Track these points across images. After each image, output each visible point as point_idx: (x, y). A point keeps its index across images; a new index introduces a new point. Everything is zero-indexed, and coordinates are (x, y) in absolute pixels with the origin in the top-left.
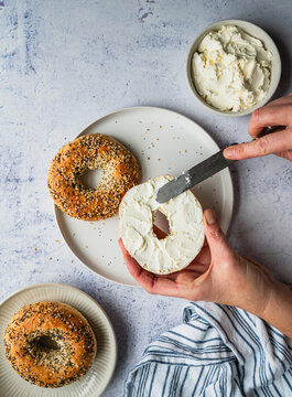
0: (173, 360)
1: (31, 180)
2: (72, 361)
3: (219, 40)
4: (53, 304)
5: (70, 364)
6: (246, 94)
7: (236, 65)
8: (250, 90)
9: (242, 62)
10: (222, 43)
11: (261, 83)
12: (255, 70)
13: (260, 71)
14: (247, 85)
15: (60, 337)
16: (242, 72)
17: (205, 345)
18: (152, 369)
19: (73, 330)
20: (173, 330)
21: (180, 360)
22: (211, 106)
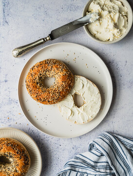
0: (80, 170)
1: (6, 81)
2: (17, 169)
3: (99, 4)
4: (7, 139)
5: (16, 171)
6: (116, 31)
7: (109, 16)
8: (118, 29)
9: (112, 14)
10: (100, 6)
11: (123, 24)
12: (119, 18)
13: (122, 18)
14: (116, 26)
15: (11, 157)
16: (112, 20)
17: (99, 164)
18: (68, 173)
19: (18, 153)
20: (82, 154)
21: (84, 171)
22: (98, 39)
